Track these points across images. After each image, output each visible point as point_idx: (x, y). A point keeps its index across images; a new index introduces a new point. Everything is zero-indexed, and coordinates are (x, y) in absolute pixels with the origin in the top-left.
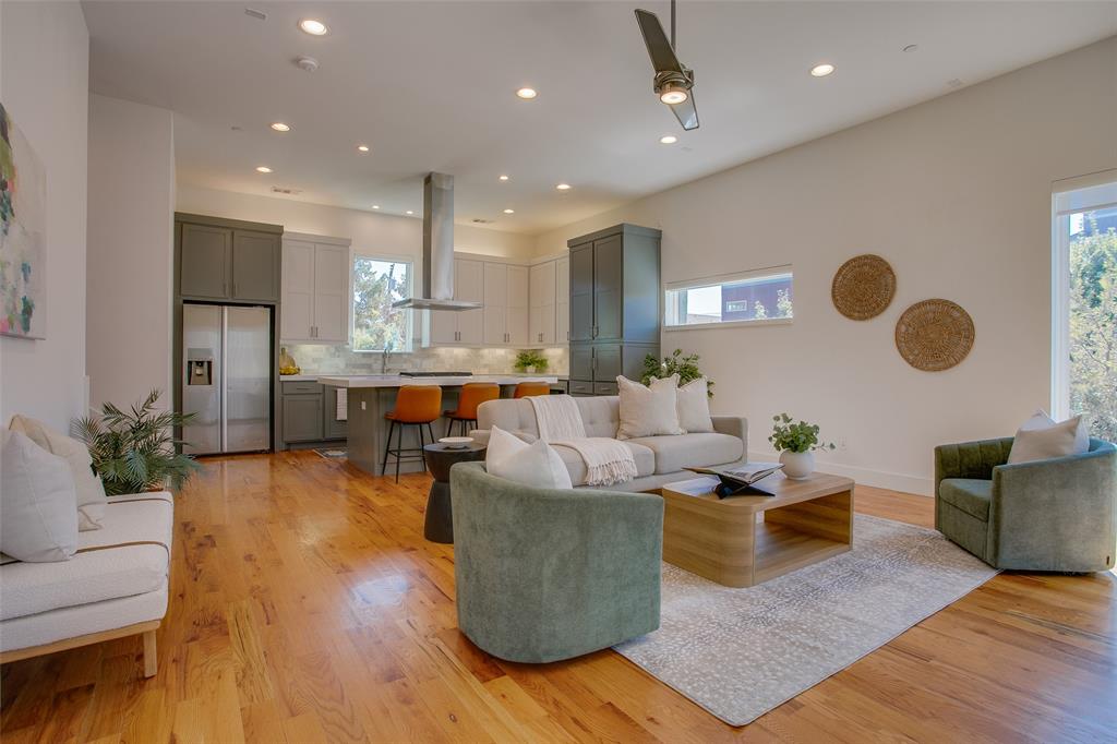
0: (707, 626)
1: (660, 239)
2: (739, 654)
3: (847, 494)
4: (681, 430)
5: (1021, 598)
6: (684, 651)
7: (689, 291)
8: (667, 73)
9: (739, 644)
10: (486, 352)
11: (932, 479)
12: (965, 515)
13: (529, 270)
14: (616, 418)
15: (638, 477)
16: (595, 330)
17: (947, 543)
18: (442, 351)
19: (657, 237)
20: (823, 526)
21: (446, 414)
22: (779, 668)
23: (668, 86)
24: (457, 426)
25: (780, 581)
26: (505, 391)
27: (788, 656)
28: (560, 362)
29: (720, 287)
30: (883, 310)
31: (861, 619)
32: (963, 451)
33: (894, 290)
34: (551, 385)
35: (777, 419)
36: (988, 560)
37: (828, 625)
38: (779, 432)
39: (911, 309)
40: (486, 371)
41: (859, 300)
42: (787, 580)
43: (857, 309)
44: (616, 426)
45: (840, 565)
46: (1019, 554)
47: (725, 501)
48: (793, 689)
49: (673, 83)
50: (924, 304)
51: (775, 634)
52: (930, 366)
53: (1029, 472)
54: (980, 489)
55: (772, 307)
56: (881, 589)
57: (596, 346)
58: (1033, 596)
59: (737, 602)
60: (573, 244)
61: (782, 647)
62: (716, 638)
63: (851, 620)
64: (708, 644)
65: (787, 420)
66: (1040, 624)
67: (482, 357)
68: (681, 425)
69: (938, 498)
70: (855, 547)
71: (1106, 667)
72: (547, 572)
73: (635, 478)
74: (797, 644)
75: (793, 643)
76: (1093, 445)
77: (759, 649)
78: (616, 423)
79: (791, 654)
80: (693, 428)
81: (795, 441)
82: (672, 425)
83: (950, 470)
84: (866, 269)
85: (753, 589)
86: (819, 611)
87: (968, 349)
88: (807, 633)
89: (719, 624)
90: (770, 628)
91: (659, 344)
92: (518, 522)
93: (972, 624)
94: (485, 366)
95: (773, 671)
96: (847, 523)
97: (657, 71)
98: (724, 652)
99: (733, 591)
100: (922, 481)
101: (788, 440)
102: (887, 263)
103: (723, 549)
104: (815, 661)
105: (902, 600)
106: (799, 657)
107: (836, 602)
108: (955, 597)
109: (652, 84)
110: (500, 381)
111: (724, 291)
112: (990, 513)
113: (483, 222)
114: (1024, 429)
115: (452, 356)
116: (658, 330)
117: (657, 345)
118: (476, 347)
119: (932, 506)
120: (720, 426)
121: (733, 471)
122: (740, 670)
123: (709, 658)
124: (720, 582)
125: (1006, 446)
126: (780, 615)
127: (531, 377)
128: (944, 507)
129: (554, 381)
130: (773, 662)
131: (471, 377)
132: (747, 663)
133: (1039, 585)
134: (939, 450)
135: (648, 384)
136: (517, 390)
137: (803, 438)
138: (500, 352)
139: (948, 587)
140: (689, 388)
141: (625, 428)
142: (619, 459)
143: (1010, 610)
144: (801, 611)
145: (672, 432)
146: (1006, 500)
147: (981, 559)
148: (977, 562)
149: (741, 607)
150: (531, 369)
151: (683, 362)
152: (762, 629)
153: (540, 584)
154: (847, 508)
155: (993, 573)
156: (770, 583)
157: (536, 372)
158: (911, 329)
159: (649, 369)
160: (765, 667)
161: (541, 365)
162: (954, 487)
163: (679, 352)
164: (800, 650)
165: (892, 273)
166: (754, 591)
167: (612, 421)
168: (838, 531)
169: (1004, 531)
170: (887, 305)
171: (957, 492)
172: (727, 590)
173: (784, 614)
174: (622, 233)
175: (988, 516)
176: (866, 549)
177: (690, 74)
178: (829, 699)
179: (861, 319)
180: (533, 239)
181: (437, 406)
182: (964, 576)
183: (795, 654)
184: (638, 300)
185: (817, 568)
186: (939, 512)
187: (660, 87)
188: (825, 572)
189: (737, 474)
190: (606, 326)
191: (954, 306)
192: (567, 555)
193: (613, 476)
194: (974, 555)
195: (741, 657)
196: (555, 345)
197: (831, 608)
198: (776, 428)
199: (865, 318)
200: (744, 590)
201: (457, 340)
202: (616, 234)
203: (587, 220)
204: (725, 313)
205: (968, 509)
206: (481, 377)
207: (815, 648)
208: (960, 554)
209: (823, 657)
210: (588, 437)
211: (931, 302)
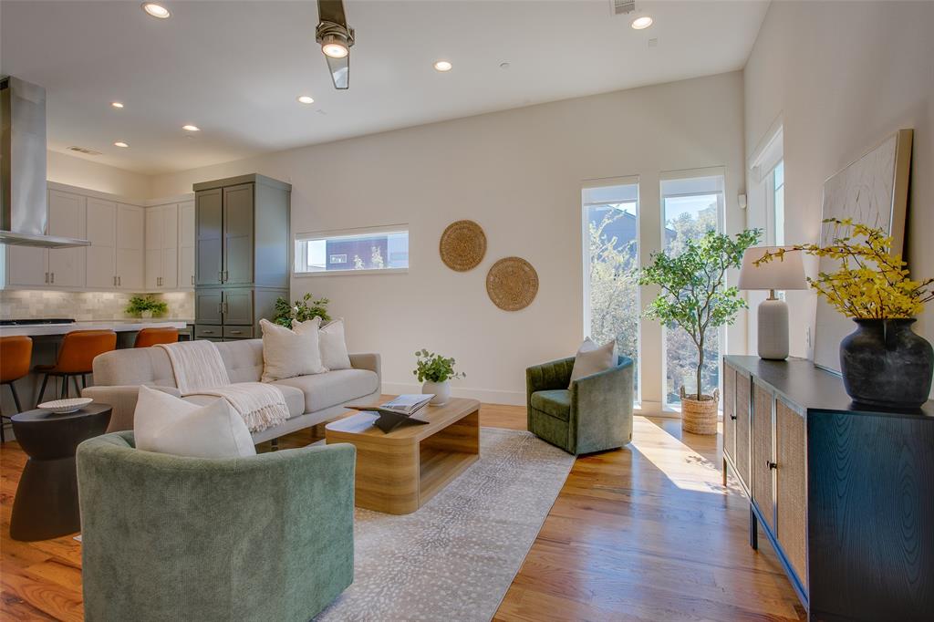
0: (394, 563)
1: (290, 192)
2: (433, 585)
3: (476, 413)
4: (324, 369)
5: (595, 474)
6: (382, 600)
7: (309, 243)
8: (331, 25)
9: (429, 574)
10: (89, 296)
11: (525, 392)
12: (551, 418)
13: (145, 213)
14: (261, 362)
15: (291, 419)
16: (225, 275)
17: (538, 440)
18: (25, 295)
19: (288, 191)
20: (457, 442)
21: (37, 370)
22: (471, 589)
23: (331, 37)
24: (54, 385)
25: (437, 498)
26: (122, 340)
27: (473, 574)
28: (182, 306)
29: (324, 241)
30: (478, 263)
31: (511, 519)
32: (544, 370)
33: (485, 247)
34: (179, 330)
35: (418, 354)
36: (570, 449)
37: (490, 532)
38: (422, 366)
39: (497, 264)
40: (90, 317)
41: (460, 255)
42: (442, 497)
43: (459, 262)
44: (262, 369)
45: (478, 474)
46: (588, 442)
47: (390, 436)
48: (491, 607)
49: (335, 35)
50: (505, 260)
51: (454, 554)
52: (511, 307)
53: (592, 381)
54: (560, 397)
55: (367, 260)
56: (513, 488)
57: (224, 290)
58: (602, 471)
59: (411, 529)
60: (199, 189)
61: (465, 566)
62: (407, 575)
63: (505, 522)
64: (402, 583)
65: (426, 354)
66: (614, 492)
67: (85, 301)
68: (323, 364)
69: (530, 407)
70: (481, 455)
71: (659, 514)
72: (237, 561)
73: (287, 420)
74: (476, 558)
75: (472, 558)
76: (621, 360)
77: (447, 574)
78: (260, 367)
79: (475, 571)
80: (334, 366)
81: (435, 373)
82: (316, 364)
83: (537, 385)
84: (466, 231)
85: (420, 511)
86: (478, 520)
87: (534, 294)
88: (479, 545)
89: (404, 558)
90: (448, 548)
91: (289, 289)
92: (196, 508)
93: (580, 504)
94: (89, 311)
95: (467, 593)
96: (476, 437)
97: (321, 20)
98: (419, 586)
99: (404, 518)
100: (517, 394)
101: (432, 372)
102: (480, 228)
103: (391, 481)
104: (495, 572)
105: (530, 494)
106: (482, 572)
107: (488, 509)
108: (561, 484)
109: (314, 33)
110: (116, 327)
111: (328, 244)
112: (569, 415)
113: (85, 151)
114: (582, 351)
115: (41, 300)
116: (288, 277)
117: (287, 291)
118: (76, 290)
119: (525, 413)
120: (356, 363)
121: (390, 406)
122: (440, 604)
123: (409, 599)
124: (389, 512)
125: (570, 364)
126: (452, 532)
127: (147, 322)
128: (534, 412)
129: (183, 325)
130: (463, 585)
131: (72, 324)
132: (443, 593)
133: (601, 462)
134: (529, 371)
135: (290, 327)
136: (138, 338)
137: (443, 370)
138: (108, 296)
139: (554, 476)
140: (328, 329)
141: (270, 370)
142: (271, 403)
143: (595, 486)
144: (466, 525)
145: (316, 372)
146: (581, 404)
147: (564, 450)
148: (563, 452)
149: (416, 533)
150: (147, 314)
151: (314, 306)
152: (442, 552)
153: (228, 579)
154: (475, 424)
155: (573, 459)
156: (431, 503)
157: (153, 316)
158: (497, 280)
159: (282, 314)
160: (460, 593)
161: (160, 309)
162: (543, 398)
163: (309, 296)
164: (480, 564)
165: (483, 235)
166: (419, 515)
167: (256, 365)
168: (469, 444)
169: (580, 428)
170: (480, 260)
171: (546, 402)
172: (397, 518)
173: (454, 531)
174: (253, 183)
175: (569, 417)
176: (489, 455)
177: (352, 32)
178: (519, 606)
179: (461, 270)
180: (151, 180)
181: (26, 361)
182: (559, 465)
183: (478, 569)
184: (269, 248)
185: (461, 479)
186: (530, 417)
187: (323, 35)
188: (469, 482)
189: (396, 408)
190: (235, 271)
191: (525, 263)
192: (261, 535)
193: (267, 421)
194: (558, 447)
195: (436, 588)
196: (176, 289)
197: (486, 515)
198: (420, 363)
199: (465, 270)
200: (412, 515)
201: (49, 281)
202: (249, 183)
203: (215, 167)
204: (329, 265)
205: (554, 413)
206: (85, 324)
207: (491, 558)
208: (550, 448)
209: (499, 565)
210: (232, 383)
211: (511, 259)
